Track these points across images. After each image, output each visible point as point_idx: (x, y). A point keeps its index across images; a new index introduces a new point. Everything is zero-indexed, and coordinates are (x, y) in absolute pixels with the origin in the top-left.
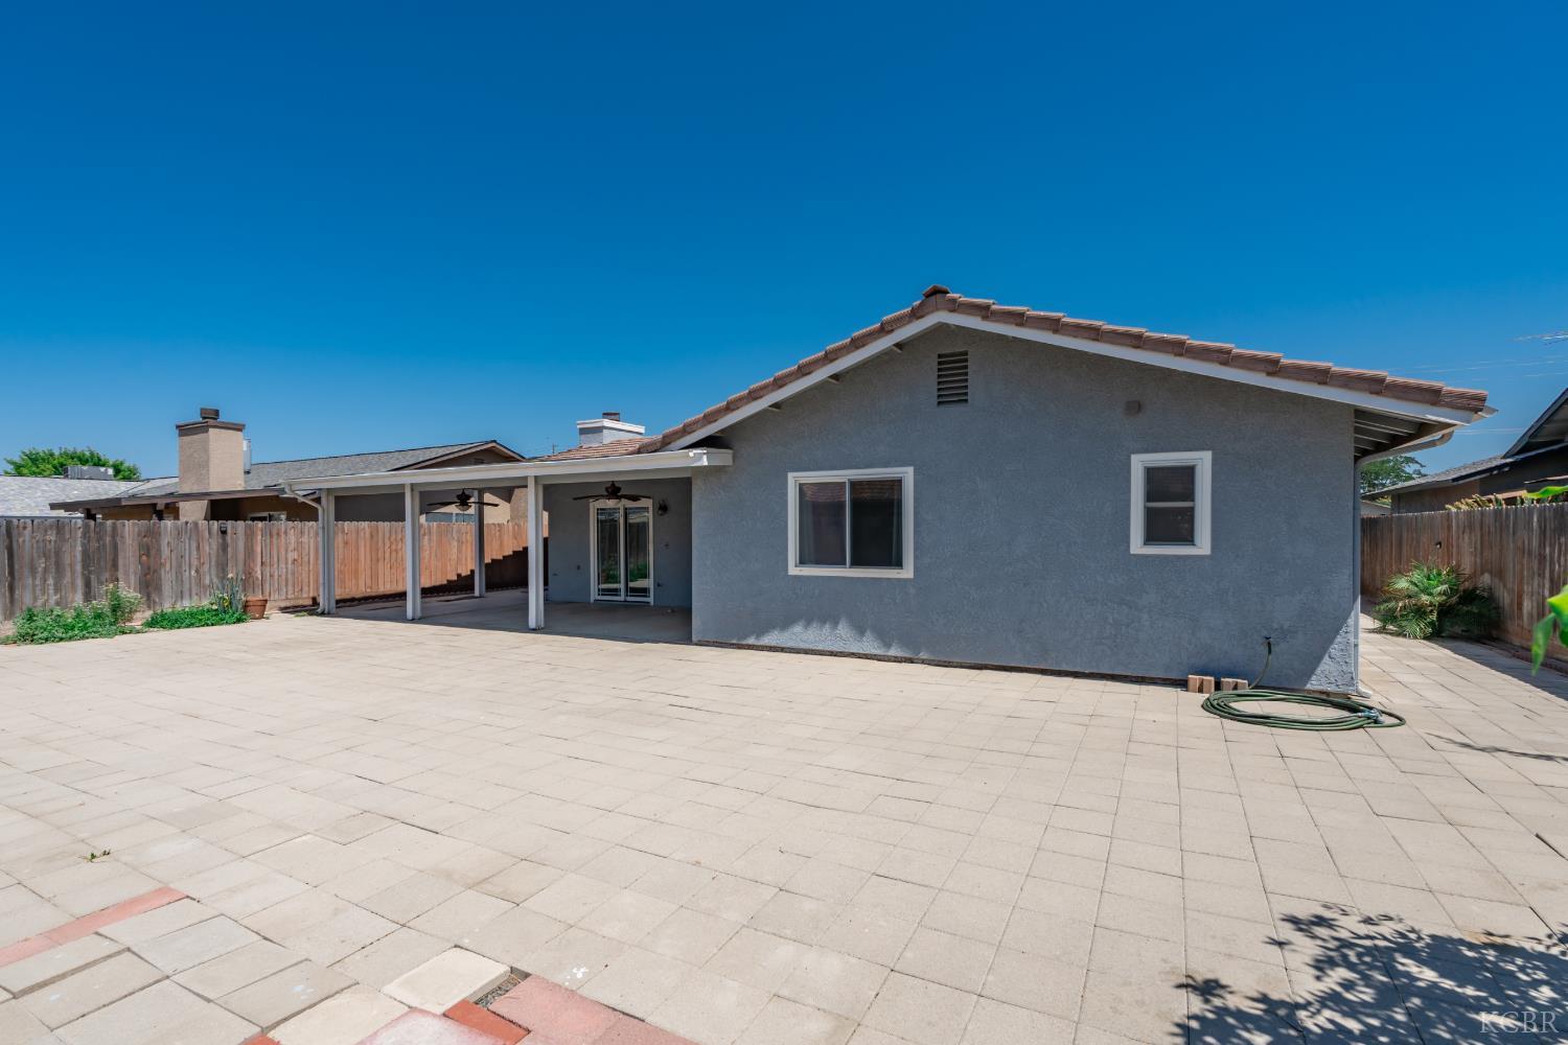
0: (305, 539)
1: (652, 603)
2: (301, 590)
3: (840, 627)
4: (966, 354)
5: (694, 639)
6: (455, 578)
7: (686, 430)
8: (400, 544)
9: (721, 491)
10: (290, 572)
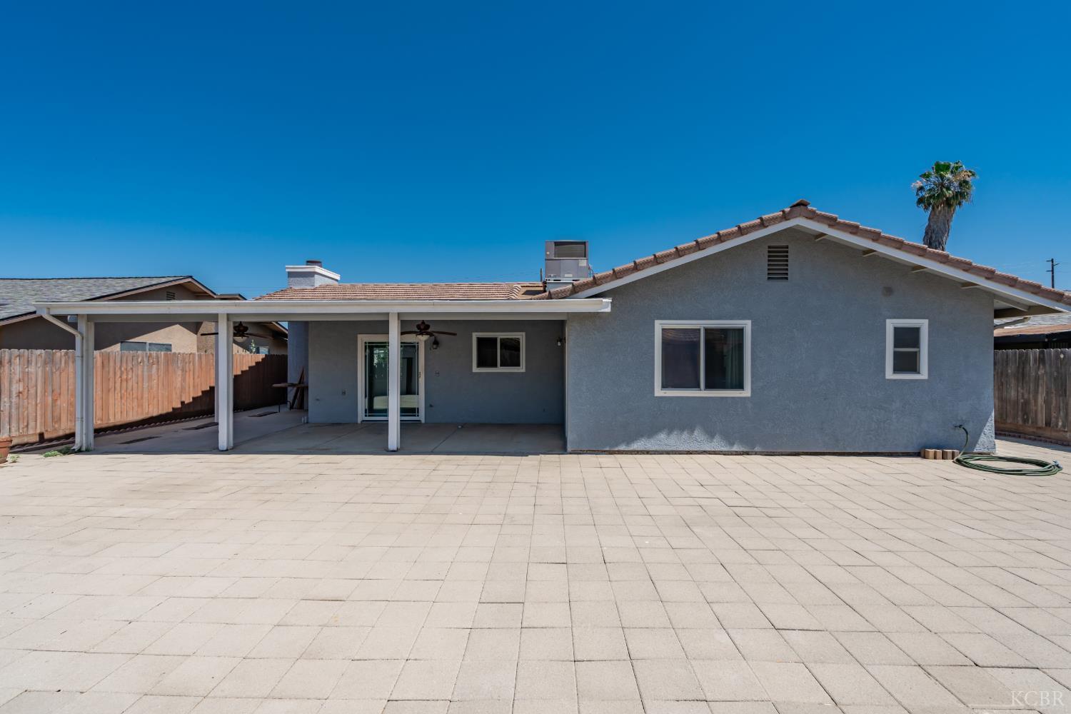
0: (32, 369)
1: (423, 421)
2: (27, 426)
3: (696, 433)
4: (787, 247)
5: (569, 449)
6: (179, 406)
7: (596, 282)
8: (130, 373)
9: (596, 332)
10: (14, 406)
